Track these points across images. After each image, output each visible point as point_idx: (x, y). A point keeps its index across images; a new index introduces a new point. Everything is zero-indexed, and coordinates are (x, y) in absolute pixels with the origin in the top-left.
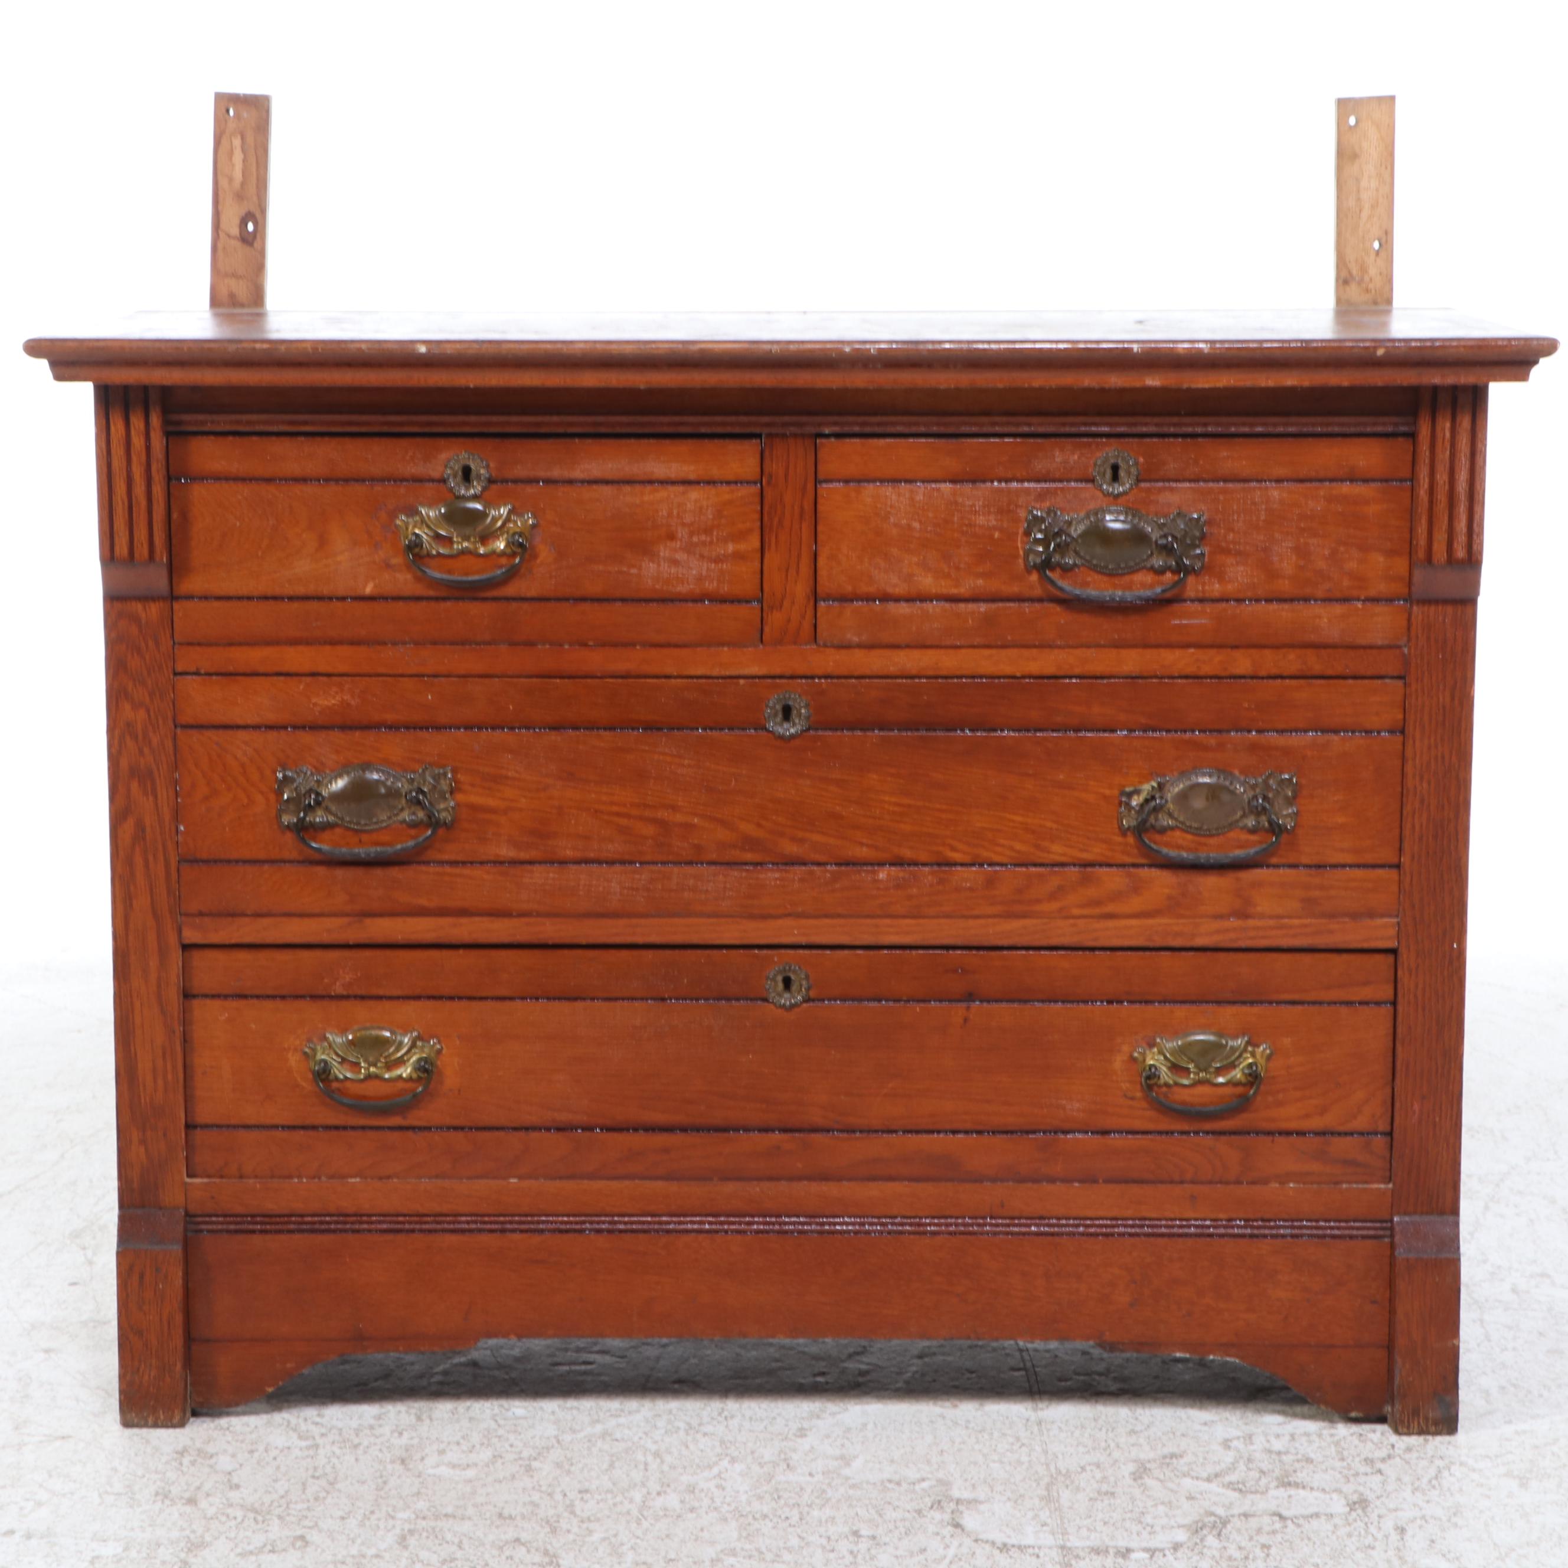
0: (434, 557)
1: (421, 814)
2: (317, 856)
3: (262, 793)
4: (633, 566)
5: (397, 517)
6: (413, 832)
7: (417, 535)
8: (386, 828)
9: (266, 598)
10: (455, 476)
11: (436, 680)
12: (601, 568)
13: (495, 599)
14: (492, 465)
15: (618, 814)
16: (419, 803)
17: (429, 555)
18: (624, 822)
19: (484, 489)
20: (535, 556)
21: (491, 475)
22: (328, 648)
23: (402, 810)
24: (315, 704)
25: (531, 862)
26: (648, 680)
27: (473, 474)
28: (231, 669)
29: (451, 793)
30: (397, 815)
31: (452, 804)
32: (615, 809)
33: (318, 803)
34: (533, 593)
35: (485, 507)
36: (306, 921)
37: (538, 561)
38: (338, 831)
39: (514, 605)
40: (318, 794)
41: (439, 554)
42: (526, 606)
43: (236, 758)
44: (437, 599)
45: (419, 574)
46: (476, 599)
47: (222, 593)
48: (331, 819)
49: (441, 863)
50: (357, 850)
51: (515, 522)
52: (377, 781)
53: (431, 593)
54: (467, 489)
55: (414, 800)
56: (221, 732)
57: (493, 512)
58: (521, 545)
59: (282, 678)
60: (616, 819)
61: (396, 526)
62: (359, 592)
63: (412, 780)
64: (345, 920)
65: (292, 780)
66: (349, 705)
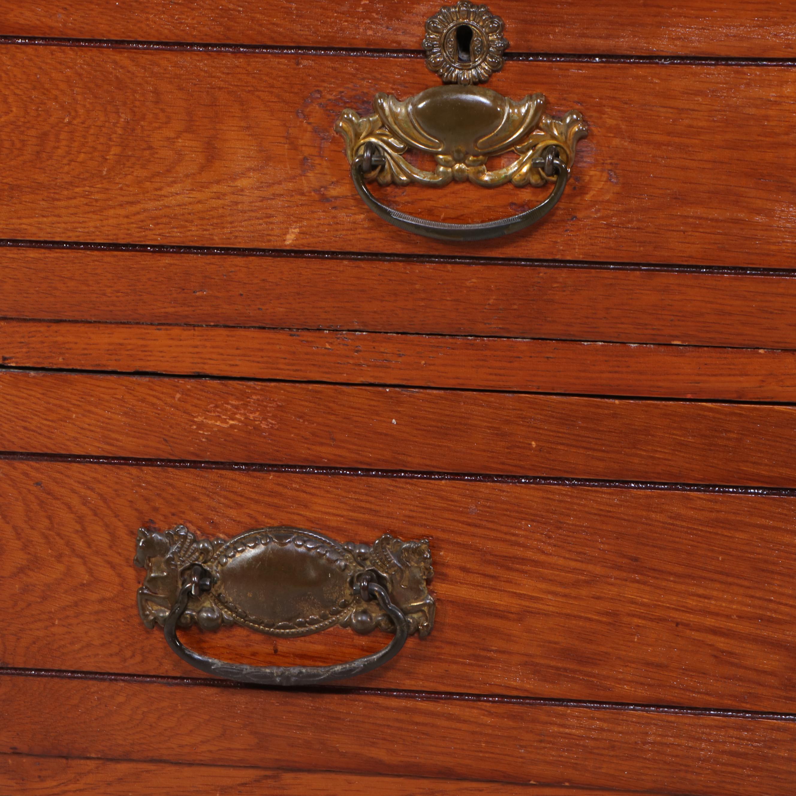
0: (404, 185)
1: (377, 616)
2: (201, 674)
3: (113, 566)
4: (758, 211)
5: (339, 116)
6: (363, 641)
7: (371, 147)
8: (317, 631)
9: (116, 247)
10: (443, 46)
11: (406, 392)
12: (700, 211)
13: (508, 261)
14: (509, 25)
15: (715, 631)
16: (372, 597)
17: (395, 183)
18: (721, 643)
19: (495, 69)
20: (582, 190)
21: (508, 46)
22: (224, 332)
23: (345, 605)
24: (201, 426)
25: (560, 701)
26: (776, 407)
27: (476, 40)
28: (59, 361)
29: (429, 582)
30: (338, 612)
31: (430, 600)
32: (710, 621)
33: (203, 590)
34: (577, 254)
35: (494, 100)
36: (187, 771)
37: (588, 197)
38: (239, 632)
39: (543, 272)
40: (204, 574)
41: (413, 182)
42: (562, 275)
43: (69, 507)
44: (408, 258)
45: (376, 214)
46: (476, 260)
47: (43, 236)
48: (227, 615)
49: (411, 694)
50: (268, 671)
51: (548, 129)
52: (303, 557)
53: (399, 248)
54: (465, 68)
55: (364, 594)
56: (44, 465)
57: (507, 110)
58: (556, 171)
59: (145, 380)
60: (710, 638)
61: (340, 131)
62: (275, 244)
63: (362, 559)
64: (250, 774)
65: (163, 549)
66: (257, 428)
